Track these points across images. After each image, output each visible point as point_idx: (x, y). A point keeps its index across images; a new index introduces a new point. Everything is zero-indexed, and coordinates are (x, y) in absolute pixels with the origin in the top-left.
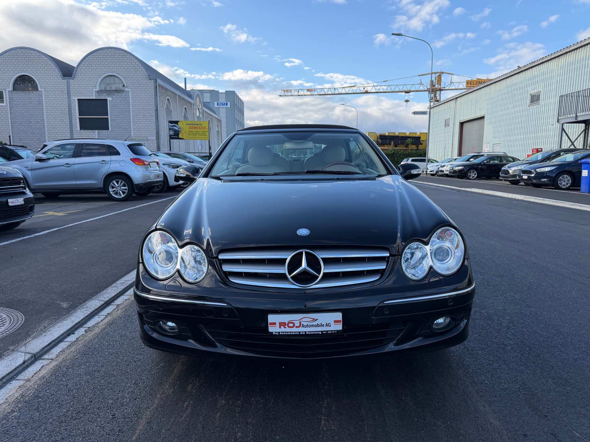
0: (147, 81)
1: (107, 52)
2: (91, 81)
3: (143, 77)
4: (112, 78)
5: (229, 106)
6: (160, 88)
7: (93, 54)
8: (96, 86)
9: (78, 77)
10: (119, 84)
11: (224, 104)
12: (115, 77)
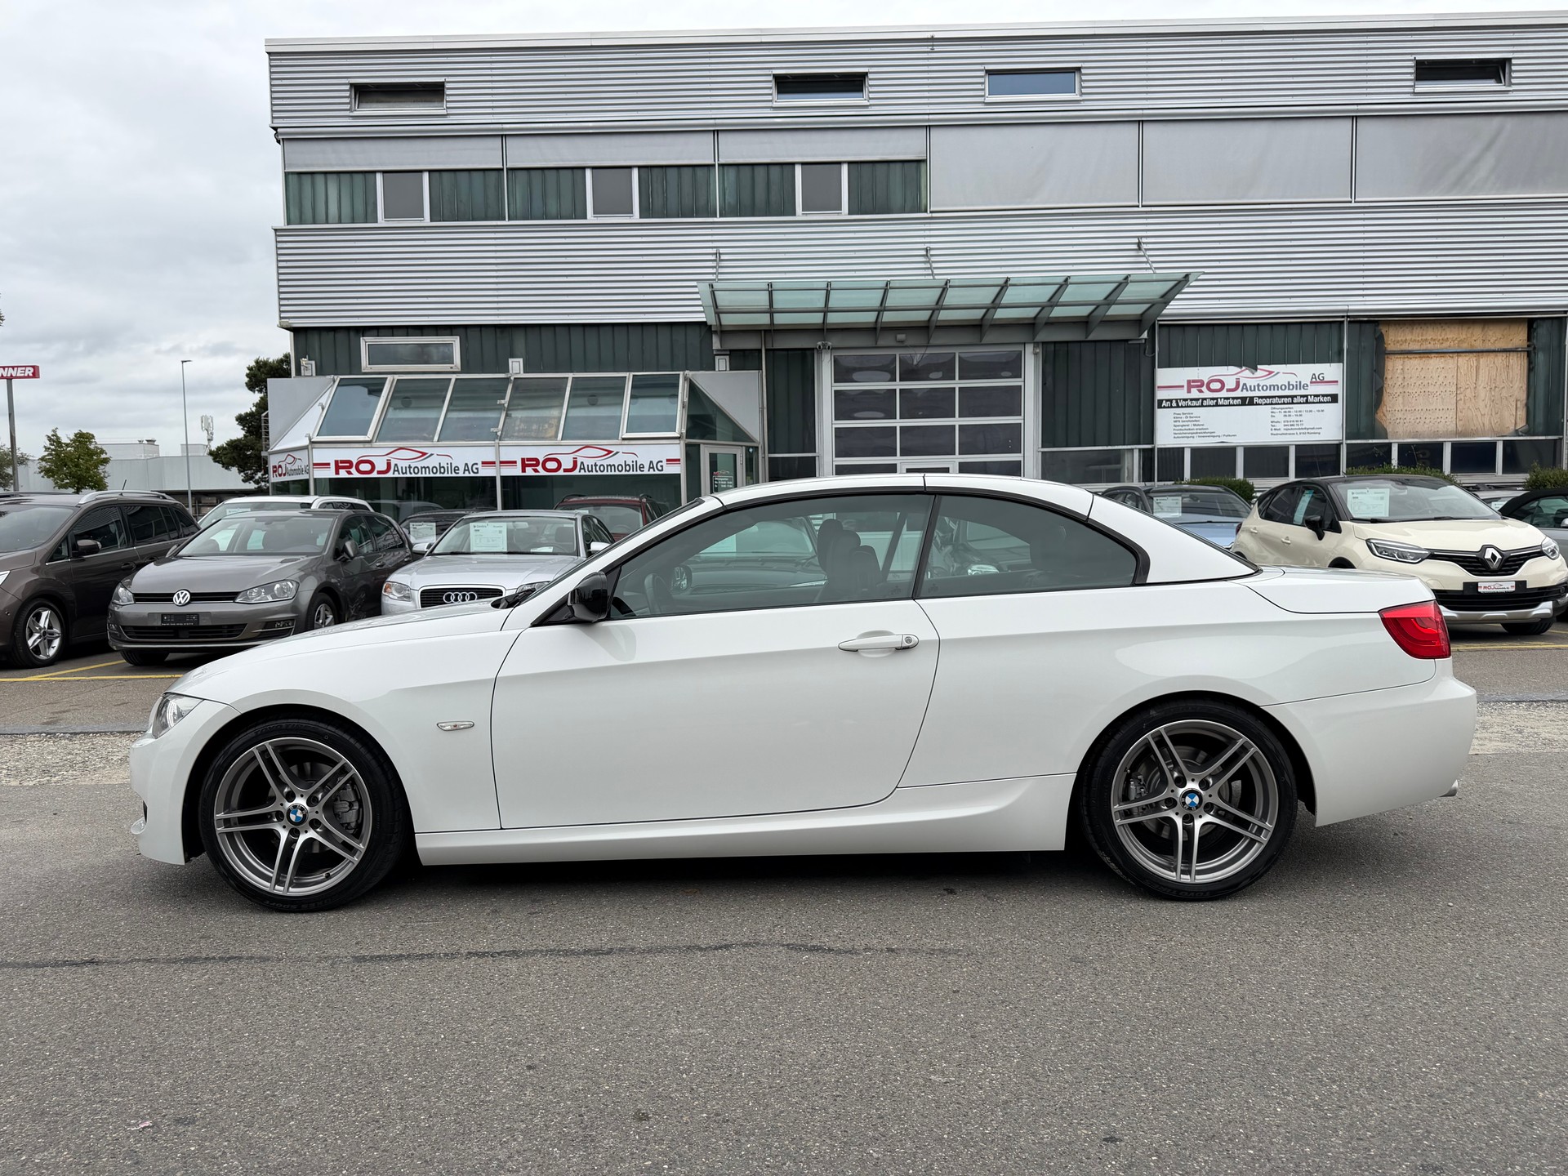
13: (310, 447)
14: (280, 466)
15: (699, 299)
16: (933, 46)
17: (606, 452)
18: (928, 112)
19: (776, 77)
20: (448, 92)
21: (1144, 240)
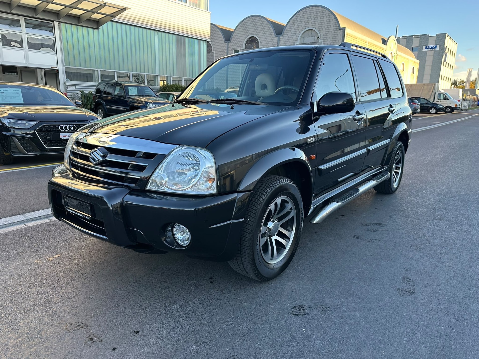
0: (336, 31)
1: (309, 10)
2: (295, 36)
3: (334, 28)
4: (310, 31)
5: (438, 48)
6: (348, 36)
7: (299, 13)
8: (297, 40)
9: (286, 34)
10: (315, 37)
11: (433, 47)
12: (312, 31)
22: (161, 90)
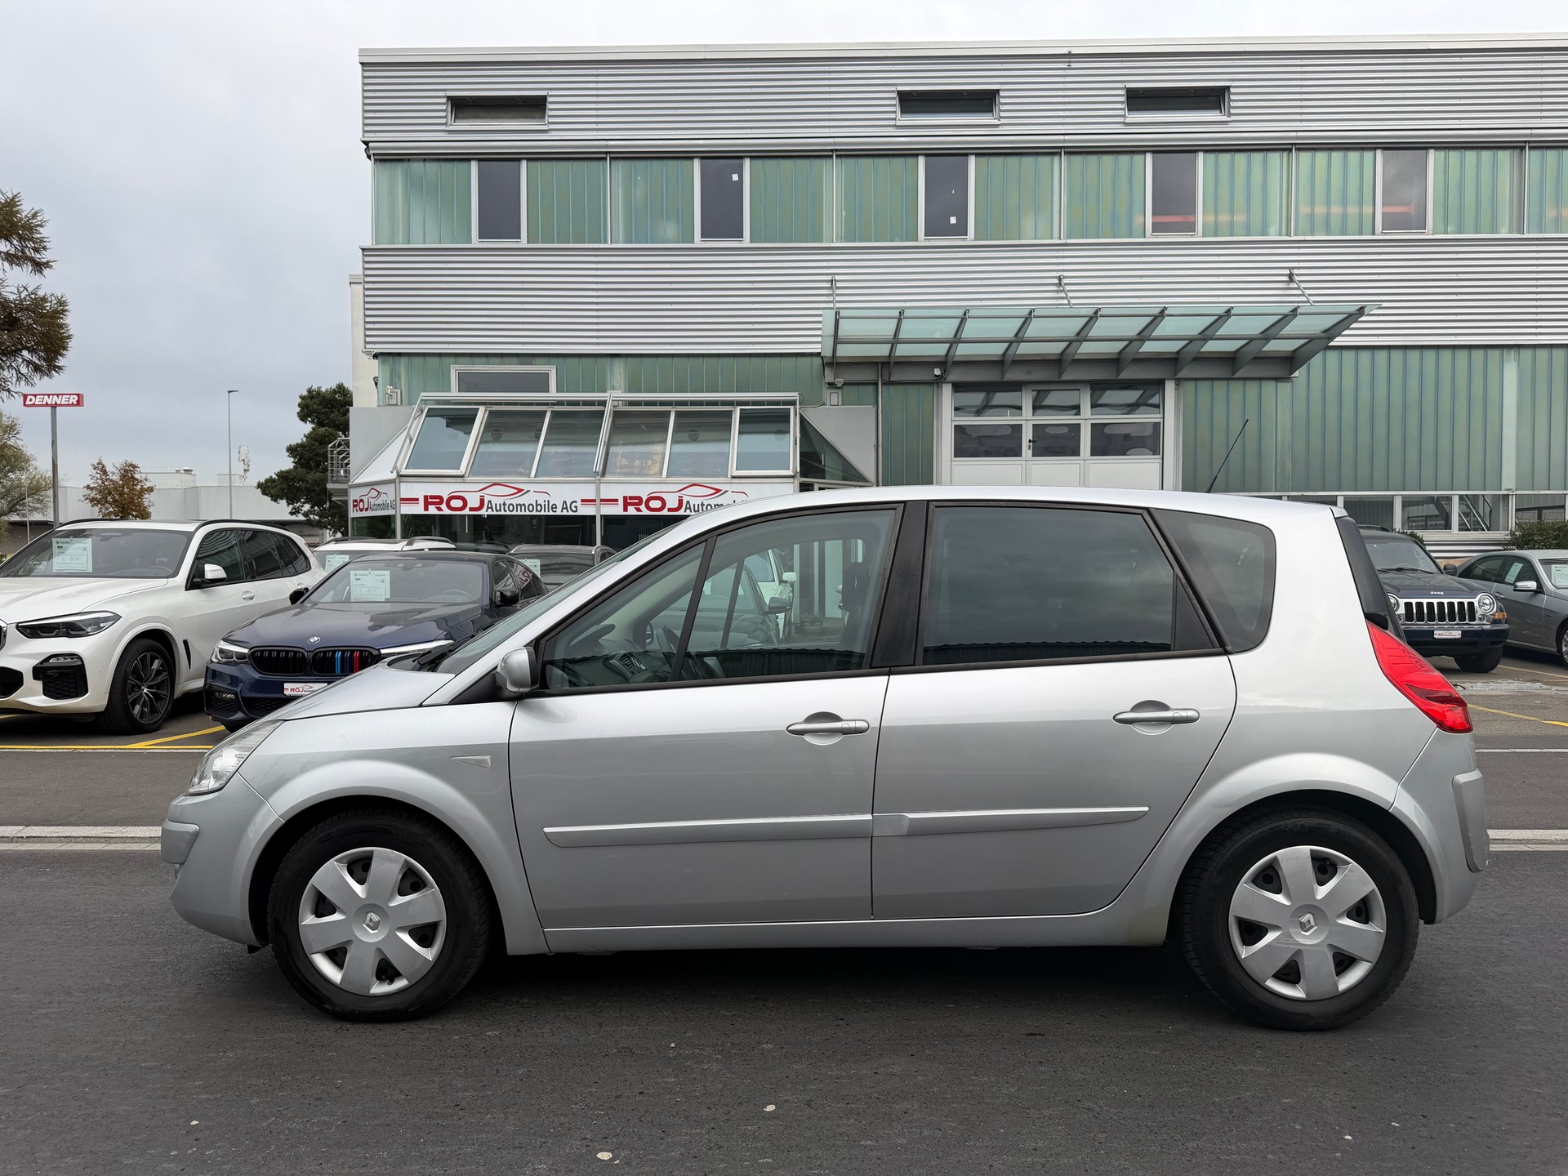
13: (397, 481)
14: (362, 501)
15: (820, 329)
16: (1070, 62)
17: (714, 491)
18: (1063, 132)
19: (900, 93)
20: (549, 106)
21: (1296, 271)
22: (1513, 545)
